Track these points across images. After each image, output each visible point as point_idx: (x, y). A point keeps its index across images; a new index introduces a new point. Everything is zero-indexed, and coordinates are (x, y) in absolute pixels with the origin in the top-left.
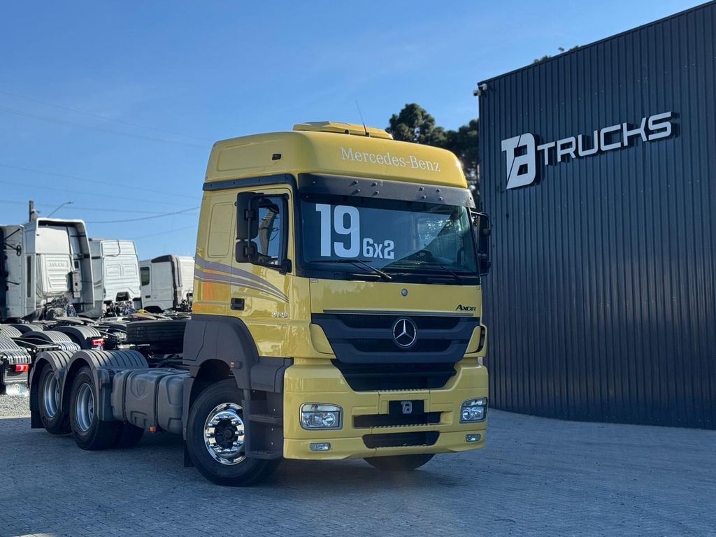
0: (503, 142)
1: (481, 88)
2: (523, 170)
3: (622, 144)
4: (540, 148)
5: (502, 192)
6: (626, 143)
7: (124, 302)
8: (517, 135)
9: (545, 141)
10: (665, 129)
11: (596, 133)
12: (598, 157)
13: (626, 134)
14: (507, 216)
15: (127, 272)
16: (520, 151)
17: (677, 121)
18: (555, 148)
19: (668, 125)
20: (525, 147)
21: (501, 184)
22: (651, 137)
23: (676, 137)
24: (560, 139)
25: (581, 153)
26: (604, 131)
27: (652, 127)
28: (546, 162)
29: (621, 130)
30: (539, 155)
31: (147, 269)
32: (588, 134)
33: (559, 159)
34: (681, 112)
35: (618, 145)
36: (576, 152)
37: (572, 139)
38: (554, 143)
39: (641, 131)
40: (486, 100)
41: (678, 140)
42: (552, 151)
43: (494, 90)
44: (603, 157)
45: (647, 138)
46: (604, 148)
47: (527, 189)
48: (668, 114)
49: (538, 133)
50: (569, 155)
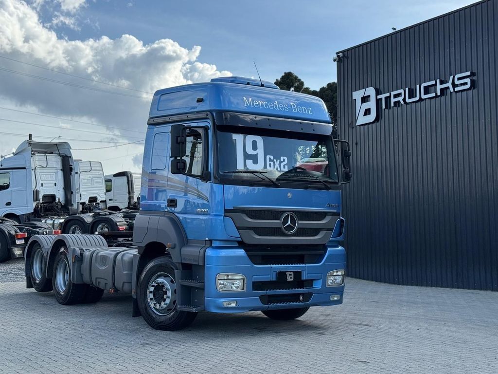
0: (354, 93)
1: (338, 56)
2: (367, 112)
3: (436, 94)
4: (379, 97)
5: (353, 128)
6: (439, 94)
7: (94, 204)
8: (363, 88)
9: (383, 92)
10: (466, 84)
11: (418, 86)
12: (419, 103)
13: (439, 87)
14: (357, 144)
15: (96, 183)
16: (365, 99)
17: (475, 78)
18: (390, 97)
19: (468, 80)
20: (369, 96)
21: (352, 122)
22: (457, 89)
23: (474, 89)
24: (393, 91)
25: (408, 101)
26: (423, 85)
27: (457, 82)
28: (384, 107)
29: (435, 85)
30: (378, 102)
31: (110, 181)
32: (413, 87)
33: (392, 105)
34: (478, 72)
35: (433, 95)
36: (404, 100)
37: (402, 91)
38: (389, 93)
39: (449, 85)
40: (342, 64)
41: (475, 91)
42: (388, 99)
43: (347, 58)
44: (423, 103)
45: (454, 89)
46: (423, 97)
47: (370, 126)
48: (468, 73)
49: (378, 87)
50: (399, 102)
